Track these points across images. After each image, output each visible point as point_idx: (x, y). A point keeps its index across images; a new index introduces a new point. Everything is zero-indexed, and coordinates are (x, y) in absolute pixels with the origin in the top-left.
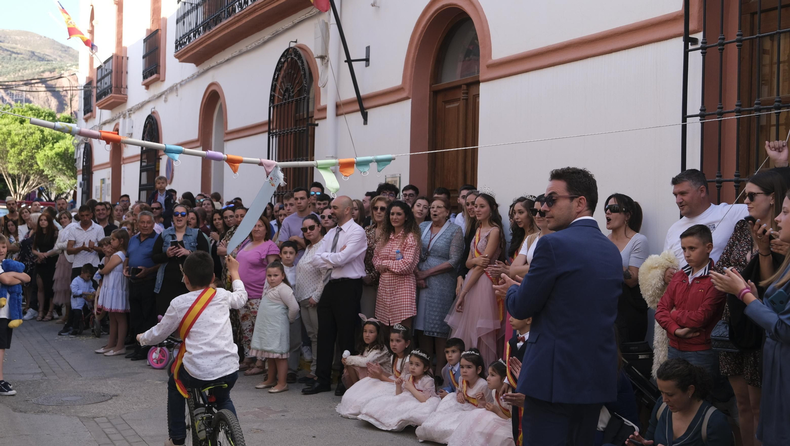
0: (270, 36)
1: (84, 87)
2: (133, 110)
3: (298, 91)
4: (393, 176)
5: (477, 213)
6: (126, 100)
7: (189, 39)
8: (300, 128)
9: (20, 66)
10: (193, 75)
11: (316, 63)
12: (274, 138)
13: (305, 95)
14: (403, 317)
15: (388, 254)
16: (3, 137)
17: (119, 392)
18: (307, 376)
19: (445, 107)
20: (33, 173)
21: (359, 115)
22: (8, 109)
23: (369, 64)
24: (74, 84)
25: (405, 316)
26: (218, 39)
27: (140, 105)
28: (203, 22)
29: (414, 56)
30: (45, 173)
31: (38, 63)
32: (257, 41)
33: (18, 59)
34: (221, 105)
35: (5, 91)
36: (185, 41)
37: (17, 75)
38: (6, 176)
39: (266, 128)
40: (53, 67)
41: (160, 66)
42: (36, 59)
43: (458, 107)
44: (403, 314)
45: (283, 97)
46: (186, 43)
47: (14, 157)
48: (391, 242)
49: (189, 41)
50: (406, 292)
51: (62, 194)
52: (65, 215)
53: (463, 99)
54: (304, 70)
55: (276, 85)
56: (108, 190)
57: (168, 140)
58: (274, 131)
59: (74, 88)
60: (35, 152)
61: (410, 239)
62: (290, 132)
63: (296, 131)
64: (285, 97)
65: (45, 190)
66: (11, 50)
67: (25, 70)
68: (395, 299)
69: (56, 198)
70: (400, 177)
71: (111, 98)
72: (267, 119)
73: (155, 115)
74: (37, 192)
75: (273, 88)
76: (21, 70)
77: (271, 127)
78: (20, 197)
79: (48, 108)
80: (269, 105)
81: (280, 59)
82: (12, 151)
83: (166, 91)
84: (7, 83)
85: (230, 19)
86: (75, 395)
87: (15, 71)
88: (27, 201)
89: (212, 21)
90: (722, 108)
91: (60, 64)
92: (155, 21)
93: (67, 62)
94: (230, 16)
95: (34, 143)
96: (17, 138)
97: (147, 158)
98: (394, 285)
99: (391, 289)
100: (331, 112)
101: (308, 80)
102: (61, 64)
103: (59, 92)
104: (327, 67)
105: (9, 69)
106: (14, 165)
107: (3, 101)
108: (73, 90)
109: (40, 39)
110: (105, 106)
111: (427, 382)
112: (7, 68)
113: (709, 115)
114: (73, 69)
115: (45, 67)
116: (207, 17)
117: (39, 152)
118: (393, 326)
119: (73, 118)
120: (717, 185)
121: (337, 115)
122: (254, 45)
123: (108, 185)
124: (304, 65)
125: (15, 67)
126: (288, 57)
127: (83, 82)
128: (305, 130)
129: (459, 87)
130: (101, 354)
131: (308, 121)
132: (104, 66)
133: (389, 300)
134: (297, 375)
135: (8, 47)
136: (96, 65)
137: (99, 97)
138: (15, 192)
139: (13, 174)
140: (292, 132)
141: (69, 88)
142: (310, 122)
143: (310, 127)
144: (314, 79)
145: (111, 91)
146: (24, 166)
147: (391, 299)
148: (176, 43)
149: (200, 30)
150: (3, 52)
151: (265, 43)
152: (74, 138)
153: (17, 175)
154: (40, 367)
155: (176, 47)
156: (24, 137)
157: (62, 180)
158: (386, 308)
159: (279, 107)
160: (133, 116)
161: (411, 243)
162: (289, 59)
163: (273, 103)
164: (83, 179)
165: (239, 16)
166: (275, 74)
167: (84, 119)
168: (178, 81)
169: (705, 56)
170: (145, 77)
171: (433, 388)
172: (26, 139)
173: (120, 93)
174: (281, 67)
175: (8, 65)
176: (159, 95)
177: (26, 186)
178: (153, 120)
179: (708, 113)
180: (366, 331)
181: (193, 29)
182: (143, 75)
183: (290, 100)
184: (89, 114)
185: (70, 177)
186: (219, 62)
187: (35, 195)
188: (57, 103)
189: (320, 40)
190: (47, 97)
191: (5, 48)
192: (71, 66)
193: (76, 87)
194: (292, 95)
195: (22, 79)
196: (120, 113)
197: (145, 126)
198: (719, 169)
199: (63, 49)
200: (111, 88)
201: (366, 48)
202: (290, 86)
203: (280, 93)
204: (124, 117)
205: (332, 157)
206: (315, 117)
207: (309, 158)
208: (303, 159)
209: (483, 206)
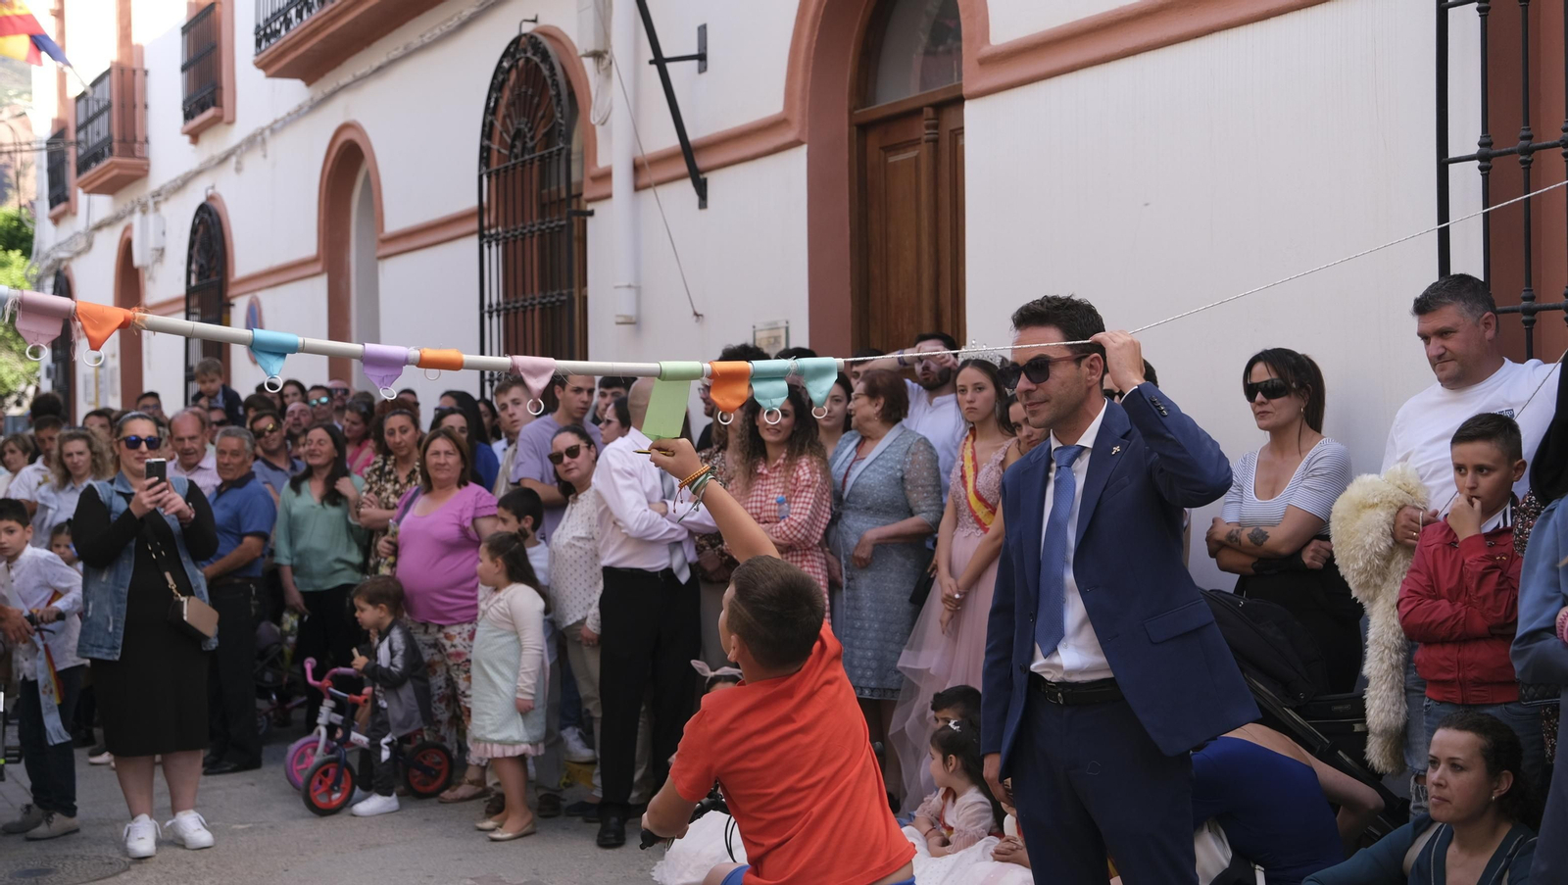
0: (473, 10)
1: (47, 144)
2: (163, 192)
3: (545, 135)
4: (773, 327)
6: (148, 171)
7: (287, 22)
8: (551, 222)
10: (300, 107)
11: (583, 68)
12: (494, 247)
13: (561, 145)
18: (588, 800)
19: (886, 161)
21: (687, 187)
23: (706, 67)
24: (23, 136)
26: (355, 21)
27: (178, 181)
29: (809, 43)
32: (444, 23)
34: (367, 175)
36: (278, 26)
39: (474, 225)
41: (221, 88)
43: (917, 158)
45: (511, 151)
46: (279, 31)
49: (287, 28)
51: (9, 394)
52: (12, 445)
53: (927, 141)
54: (557, 86)
55: (492, 124)
56: (112, 381)
57: (245, 260)
58: (493, 231)
59: (26, 147)
62: (530, 231)
63: (544, 230)
64: (515, 150)
70: (787, 329)
71: (112, 166)
72: (474, 203)
73: (215, 204)
75: (487, 131)
77: (486, 223)
80: (480, 170)
81: (501, 62)
83: (239, 146)
90: (1529, 138)
93: (8, 87)
97: (201, 305)
100: (621, 181)
101: (566, 110)
104: (609, 76)
110: (99, 187)
113: (1501, 154)
114: (21, 103)
119: (25, 217)
120: (1524, 318)
121: (637, 189)
122: (437, 32)
123: (113, 372)
124: (555, 74)
126: (518, 56)
127: (44, 131)
128: (562, 226)
129: (917, 112)
130: (103, 767)
131: (569, 205)
132: (90, 93)
134: (564, 797)
136: (74, 90)
137: (82, 167)
140: (533, 232)
141: (12, 148)
142: (574, 207)
143: (575, 219)
144: (580, 106)
145: (111, 151)
148: (257, 33)
151: (463, 26)
152: (29, 263)
155: (258, 43)
157: (7, 363)
159: (502, 174)
160: (165, 208)
162: (521, 63)
163: (488, 165)
164: (54, 359)
166: (489, 98)
167: (51, 218)
168: (266, 122)
169: (1486, 16)
170: (188, 116)
173: (131, 153)
174: (504, 81)
176: (223, 156)
178: (210, 215)
179: (1497, 151)
182: (184, 109)
183: (527, 157)
184: (61, 207)
186: (358, 73)
189: (590, 14)
192: (19, 95)
193: (29, 144)
194: (530, 144)
196: (133, 202)
197: (194, 231)
198: (1529, 282)
200: (111, 143)
201: (699, 29)
202: (526, 125)
203: (502, 141)
204: (144, 210)
205: (629, 286)
206: (587, 195)
207: (576, 291)
208: (562, 295)
209: (980, 389)
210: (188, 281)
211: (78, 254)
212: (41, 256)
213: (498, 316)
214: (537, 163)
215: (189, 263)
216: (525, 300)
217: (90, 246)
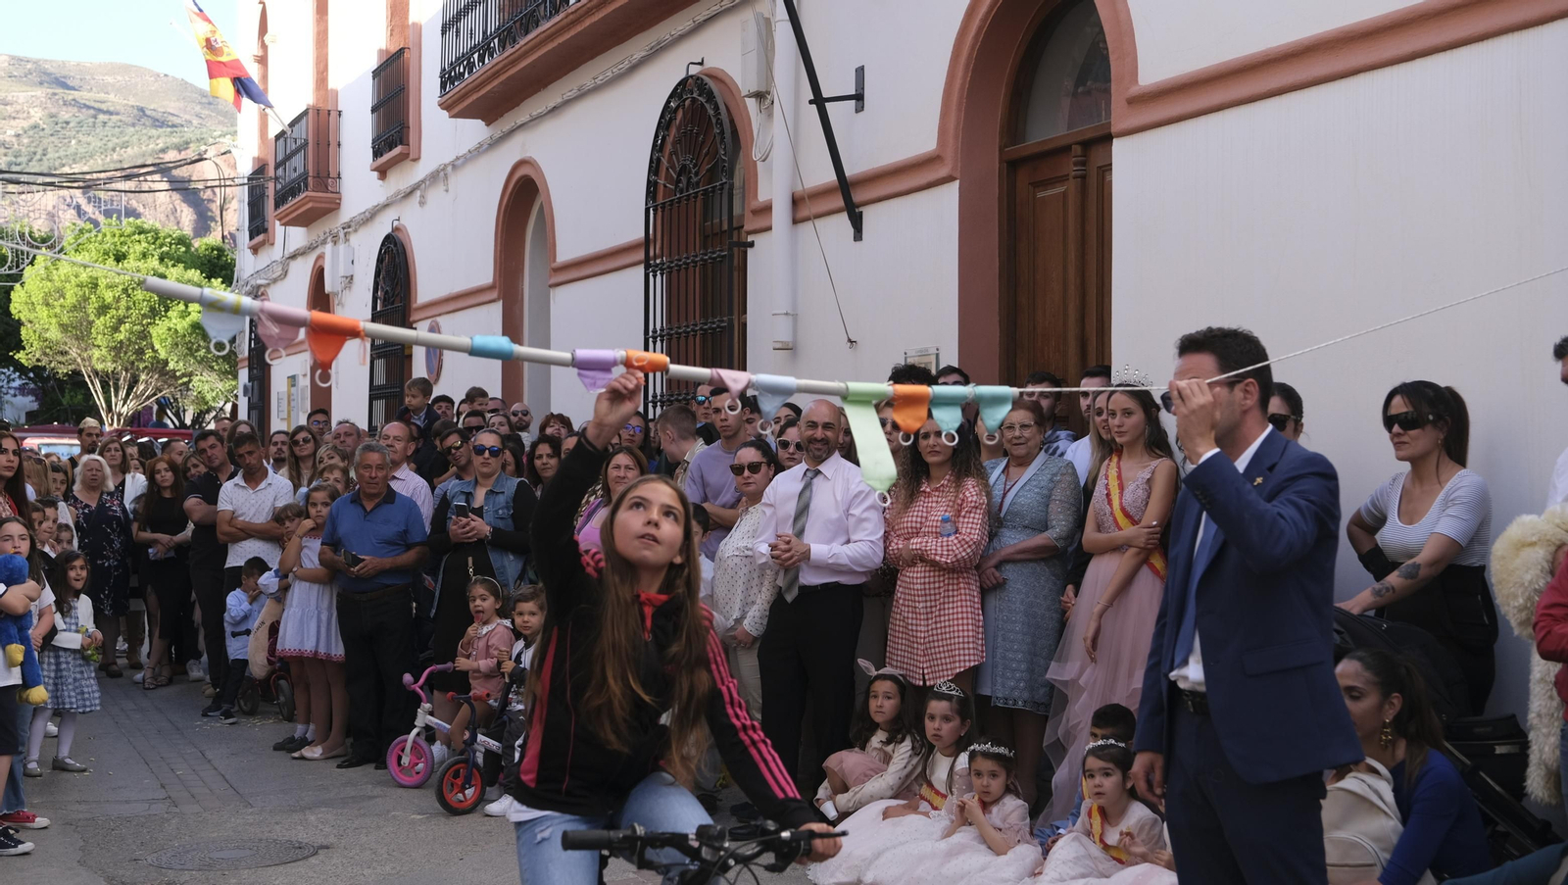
0: (644, 54)
1: (249, 179)
2: (353, 224)
3: (708, 171)
4: (924, 354)
5: (1116, 429)
6: (339, 204)
7: (471, 66)
8: (714, 253)
9: (115, 140)
10: (481, 145)
11: (746, 108)
12: (659, 277)
13: (724, 180)
14: (957, 665)
15: (918, 525)
16: (80, 293)
17: (332, 839)
19: (1035, 196)
20: (146, 367)
21: (844, 217)
22: (90, 231)
23: (863, 107)
24: (228, 172)
25: (962, 664)
27: (367, 214)
28: (499, 29)
29: (963, 84)
30: (171, 366)
31: (154, 132)
32: (615, 66)
33: (110, 124)
34: (541, 208)
35: (84, 193)
36: (462, 70)
37: (108, 159)
38: (89, 377)
39: (641, 255)
40: (184, 139)
41: (409, 127)
42: (147, 123)
43: (1065, 194)
44: (957, 658)
45: (677, 186)
46: (463, 74)
47: (104, 334)
48: (923, 498)
49: (470, 72)
50: (964, 610)
51: (208, 411)
53: (1075, 177)
54: (721, 124)
55: (659, 160)
56: (303, 399)
57: (428, 286)
58: (658, 261)
59: (228, 183)
60: (150, 324)
61: (972, 490)
62: (693, 261)
63: (706, 260)
64: (681, 185)
65: (171, 403)
66: (97, 105)
67: (126, 148)
68: (939, 625)
69: (195, 421)
70: (937, 355)
71: (308, 199)
72: (643, 235)
73: (400, 235)
74: (155, 407)
75: (654, 167)
76: (118, 149)
77: (652, 253)
78: (119, 420)
79: (176, 228)
80: (646, 204)
81: (668, 102)
82: (100, 323)
83: (423, 181)
84: (88, 177)
85: (557, 18)
86: (238, 847)
87: (104, 151)
88: (134, 429)
89: (518, 24)
91: (198, 132)
92: (396, 30)
93: (213, 128)
94: (557, 12)
95: (145, 303)
96: (111, 294)
98: (935, 594)
99: (929, 604)
100: (781, 214)
101: (730, 147)
102: (202, 134)
103: (196, 191)
104: (770, 115)
105: (91, 147)
106: (104, 351)
107: (79, 216)
108: (225, 186)
109: (156, 81)
110: (293, 219)
111: (1013, 808)
112: (89, 144)
114: (227, 140)
115: (168, 140)
116: (506, 18)
117: (157, 322)
118: (933, 686)
119: (227, 247)
121: (795, 222)
122: (609, 74)
123: (303, 389)
124: (720, 114)
125: (104, 142)
126: (685, 97)
127: (246, 168)
128: (724, 257)
129: (1066, 149)
131: (731, 237)
132: (289, 133)
133: (923, 629)
134: (720, 797)
135: (89, 100)
136: (274, 130)
137: (280, 201)
138: (109, 409)
139: (103, 371)
140: (696, 262)
141: (217, 183)
142: (735, 239)
143: (736, 249)
144: (742, 146)
145: (306, 186)
146: (126, 353)
147: (928, 625)
148: (441, 78)
149: (492, 45)
150: (79, 111)
151: (634, 68)
153: (113, 372)
154: (163, 786)
155: (443, 86)
156: (125, 291)
157: (208, 382)
158: (915, 645)
159: (668, 208)
160: (354, 239)
161: (975, 498)
162: (687, 102)
163: (654, 200)
164: (250, 379)
165: (576, 11)
166: (656, 136)
167: (250, 248)
168: (448, 158)
170: (377, 153)
171: (1025, 825)
172: (129, 296)
174: (671, 120)
175: (90, 139)
176: (408, 190)
177: (131, 397)
178: (395, 245)
180: (876, 697)
181: (479, 44)
182: (373, 148)
183: (692, 192)
184: (260, 238)
185: (223, 373)
186: (535, 113)
187: (152, 415)
188: (195, 217)
189: (753, 59)
190: (173, 203)
191: (83, 102)
192: (222, 135)
193: (233, 179)
194: (694, 180)
195: (118, 166)
196: (325, 233)
197: (380, 260)
199: (204, 100)
200: (306, 178)
201: (857, 70)
202: (691, 161)
203: (668, 177)
204: (335, 240)
205: (787, 314)
206: (746, 228)
207: (735, 317)
208: (723, 321)
209: (1128, 413)
210: (374, 307)
211: (275, 281)
212: (241, 283)
213: (662, 341)
214: (700, 197)
215: (375, 290)
216: (688, 327)
217: (286, 273)
